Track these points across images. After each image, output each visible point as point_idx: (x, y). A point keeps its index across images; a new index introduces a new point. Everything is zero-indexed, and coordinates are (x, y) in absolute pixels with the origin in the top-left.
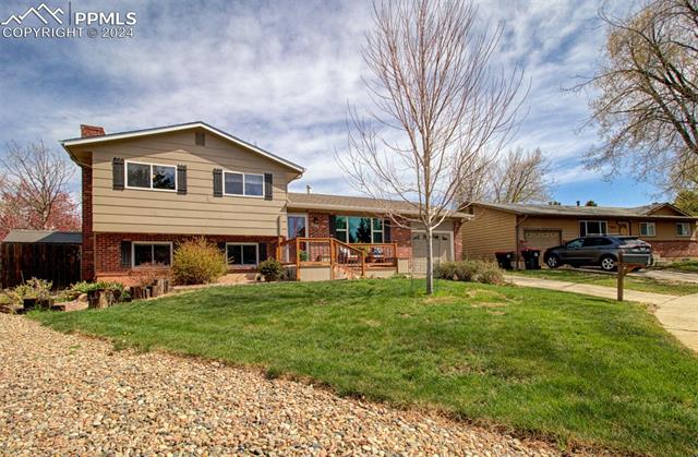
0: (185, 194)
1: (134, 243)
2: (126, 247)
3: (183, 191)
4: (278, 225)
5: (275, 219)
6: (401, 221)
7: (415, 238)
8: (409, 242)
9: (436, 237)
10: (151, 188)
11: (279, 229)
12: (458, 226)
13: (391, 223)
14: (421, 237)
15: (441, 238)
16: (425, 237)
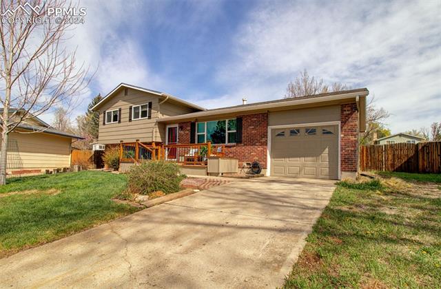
0: (120, 123)
3: (119, 121)
4: (153, 135)
6: (255, 119)
7: (279, 135)
8: (263, 140)
9: (311, 131)
10: (112, 122)
11: (152, 137)
12: (349, 112)
13: (244, 122)
14: (287, 133)
15: (319, 132)
16: (294, 132)
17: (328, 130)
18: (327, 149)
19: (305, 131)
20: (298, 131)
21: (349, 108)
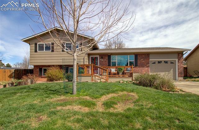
0: (54, 52)
1: (43, 68)
2: (41, 70)
3: (53, 51)
4: (84, 60)
5: (83, 58)
6: (144, 56)
7: (153, 63)
8: (148, 65)
9: (166, 62)
10: (44, 51)
11: (84, 62)
12: (181, 56)
13: (138, 57)
14: (157, 63)
15: (169, 63)
16: (159, 62)
17: (173, 62)
18: (172, 69)
19: (164, 62)
20: (161, 62)
21: (181, 55)
